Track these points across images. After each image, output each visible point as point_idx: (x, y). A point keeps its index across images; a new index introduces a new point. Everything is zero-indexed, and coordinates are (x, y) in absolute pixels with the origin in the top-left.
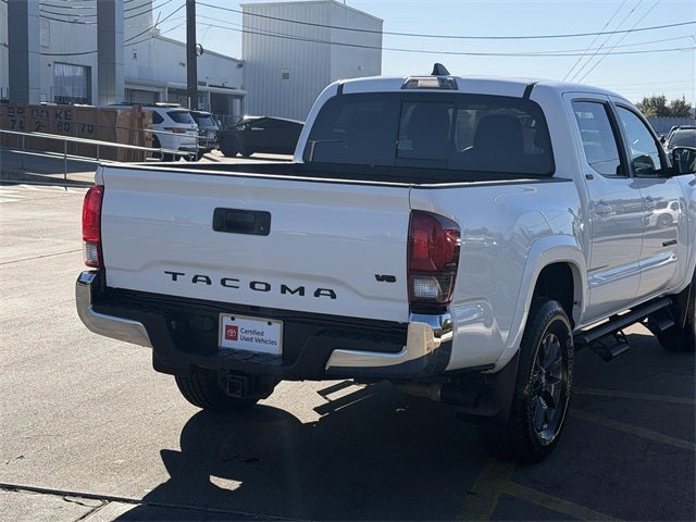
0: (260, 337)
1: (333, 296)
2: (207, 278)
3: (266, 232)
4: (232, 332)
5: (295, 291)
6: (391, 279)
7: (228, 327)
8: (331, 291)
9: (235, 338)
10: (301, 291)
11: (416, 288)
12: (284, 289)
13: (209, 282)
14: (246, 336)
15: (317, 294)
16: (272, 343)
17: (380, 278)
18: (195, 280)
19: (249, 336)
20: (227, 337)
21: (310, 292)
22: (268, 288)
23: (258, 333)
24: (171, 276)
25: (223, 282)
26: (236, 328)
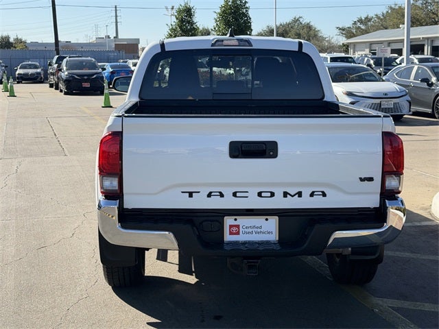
0: (259, 230)
1: (324, 195)
2: (220, 193)
3: (275, 156)
4: (234, 229)
5: (294, 195)
6: (371, 179)
7: (231, 226)
8: (323, 192)
9: (238, 233)
10: (300, 194)
11: (387, 183)
12: (285, 194)
13: (222, 195)
14: (247, 230)
15: (312, 195)
16: (269, 233)
17: (362, 180)
18: (209, 195)
19: (250, 230)
20: (231, 233)
21: (306, 194)
22: (272, 194)
23: (257, 228)
24: (188, 194)
25: (235, 194)
26: (238, 226)
